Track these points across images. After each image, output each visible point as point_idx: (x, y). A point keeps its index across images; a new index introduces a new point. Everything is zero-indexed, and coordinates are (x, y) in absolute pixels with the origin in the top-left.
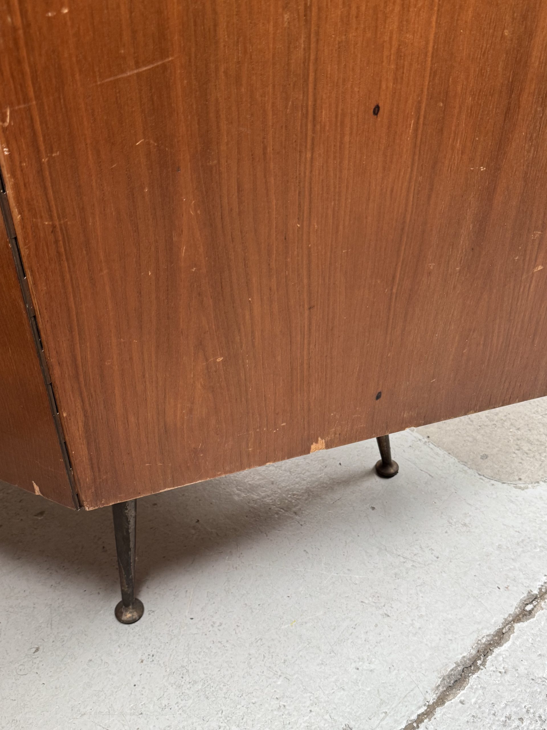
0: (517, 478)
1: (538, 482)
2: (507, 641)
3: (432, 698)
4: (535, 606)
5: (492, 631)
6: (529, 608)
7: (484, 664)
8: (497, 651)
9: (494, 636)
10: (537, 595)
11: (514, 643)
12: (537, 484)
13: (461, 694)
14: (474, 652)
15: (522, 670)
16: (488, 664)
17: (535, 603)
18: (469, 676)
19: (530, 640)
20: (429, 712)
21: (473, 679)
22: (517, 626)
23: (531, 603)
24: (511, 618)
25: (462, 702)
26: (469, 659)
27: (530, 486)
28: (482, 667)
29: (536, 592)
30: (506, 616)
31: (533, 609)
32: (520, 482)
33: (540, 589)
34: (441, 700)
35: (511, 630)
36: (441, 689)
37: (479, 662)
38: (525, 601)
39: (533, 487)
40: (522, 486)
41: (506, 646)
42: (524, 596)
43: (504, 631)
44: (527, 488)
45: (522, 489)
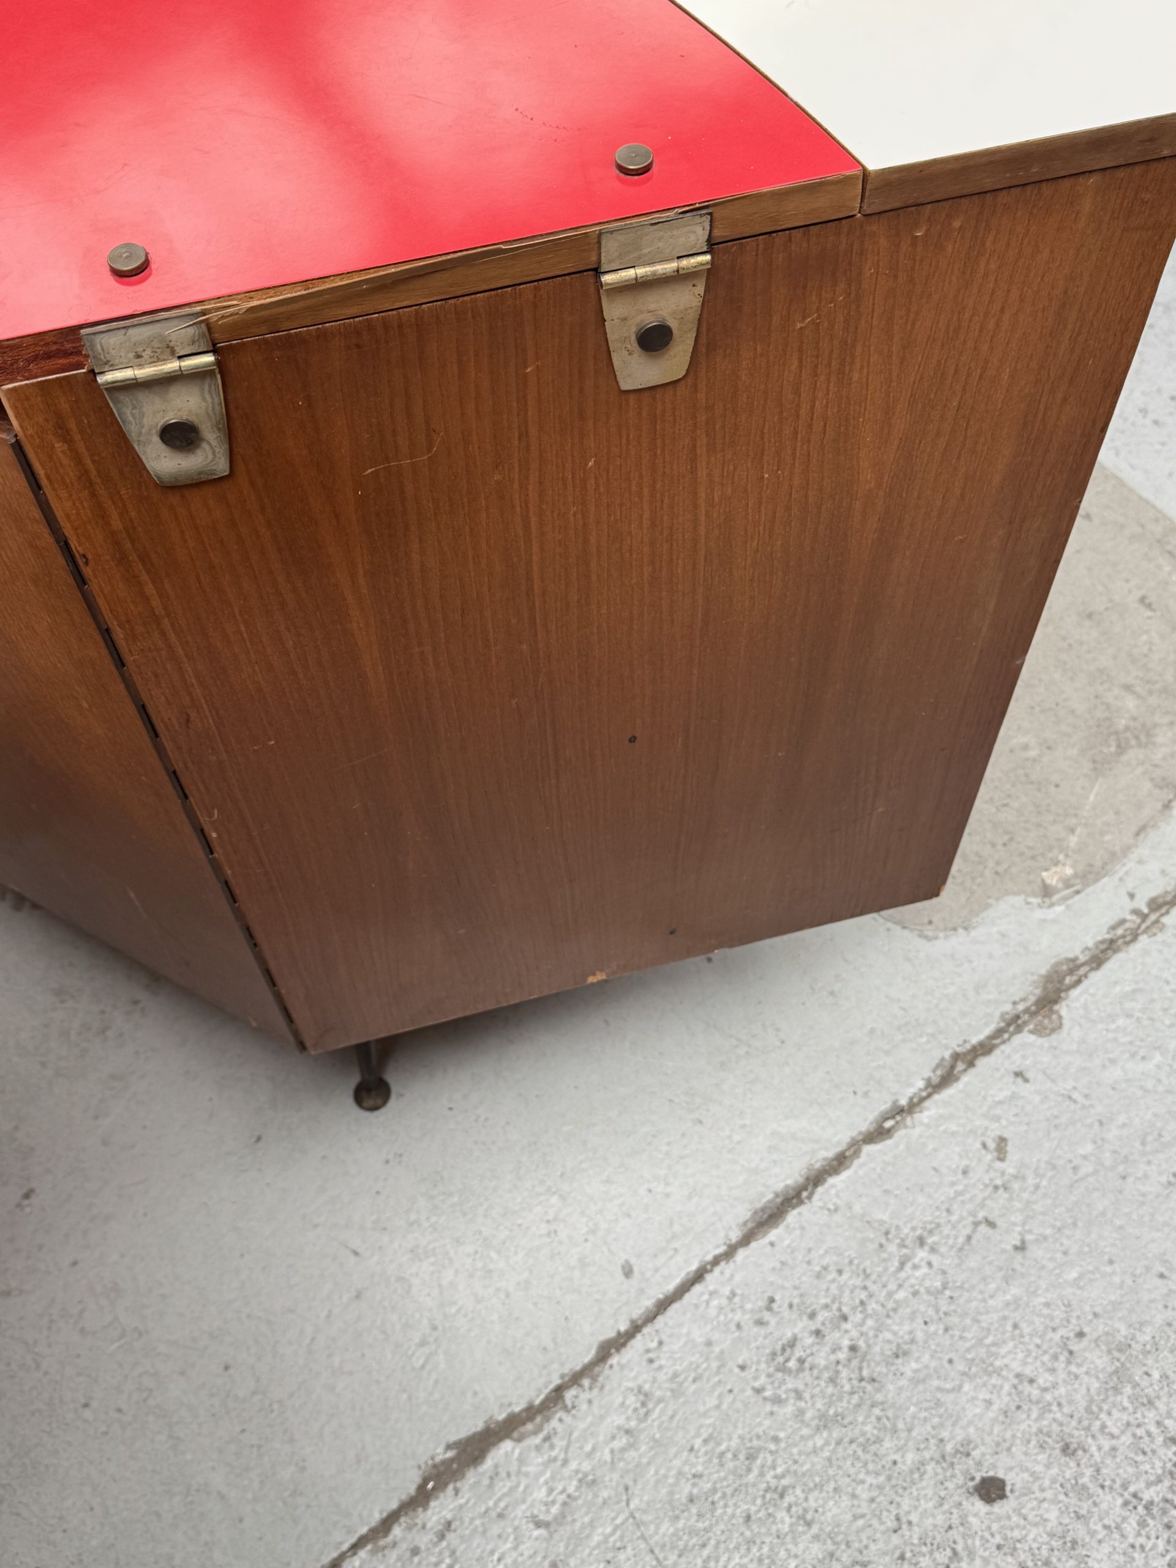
0: (926, 920)
1: (955, 929)
2: (848, 1168)
3: (735, 1236)
4: (897, 1123)
5: (830, 1154)
6: (889, 1124)
7: (809, 1197)
8: (832, 1180)
9: (833, 1160)
10: (903, 1107)
11: (856, 1172)
12: (952, 932)
13: (774, 1234)
14: (801, 1180)
15: (857, 1209)
16: (816, 1197)
17: (898, 1118)
18: (787, 1212)
19: (878, 1170)
20: (730, 1253)
21: (792, 1217)
22: (868, 1149)
23: (893, 1117)
24: (861, 1137)
25: (772, 1244)
26: (793, 1189)
27: (941, 935)
28: (806, 1201)
29: (903, 1102)
30: (854, 1133)
31: (893, 1127)
32: (930, 927)
33: (911, 1099)
34: (746, 1240)
35: (857, 1154)
36: (750, 1225)
37: (805, 1194)
38: (887, 1113)
39: (946, 937)
40: (930, 934)
41: (845, 1175)
42: (885, 1106)
43: (847, 1154)
44: (936, 938)
45: (928, 939)
